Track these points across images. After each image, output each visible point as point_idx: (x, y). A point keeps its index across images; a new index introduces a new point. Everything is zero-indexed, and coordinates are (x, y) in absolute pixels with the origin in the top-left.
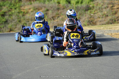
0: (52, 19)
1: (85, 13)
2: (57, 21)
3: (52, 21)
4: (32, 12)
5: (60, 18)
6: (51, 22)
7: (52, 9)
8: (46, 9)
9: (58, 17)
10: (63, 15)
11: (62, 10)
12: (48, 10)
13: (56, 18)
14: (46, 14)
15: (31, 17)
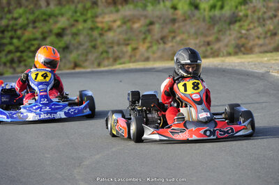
0: (161, 41)
1: (230, 29)
2: (172, 46)
3: (162, 46)
4: (119, 27)
5: (178, 39)
6: (158, 49)
7: (162, 21)
8: (148, 21)
9: (174, 37)
10: (183, 33)
11: (181, 24)
12: (152, 23)
13: (170, 39)
14: (149, 31)
15: (116, 39)
